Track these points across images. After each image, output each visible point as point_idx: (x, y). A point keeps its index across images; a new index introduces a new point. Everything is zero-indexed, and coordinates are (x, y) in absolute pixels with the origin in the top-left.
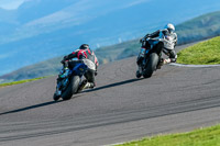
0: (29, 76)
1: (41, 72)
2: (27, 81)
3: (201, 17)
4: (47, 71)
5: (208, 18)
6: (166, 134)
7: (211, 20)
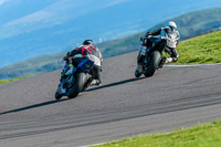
0: (10, 76)
1: (21, 72)
2: (7, 80)
3: (183, 16)
4: (28, 71)
5: (189, 18)
6: (147, 135)
7: (192, 19)
